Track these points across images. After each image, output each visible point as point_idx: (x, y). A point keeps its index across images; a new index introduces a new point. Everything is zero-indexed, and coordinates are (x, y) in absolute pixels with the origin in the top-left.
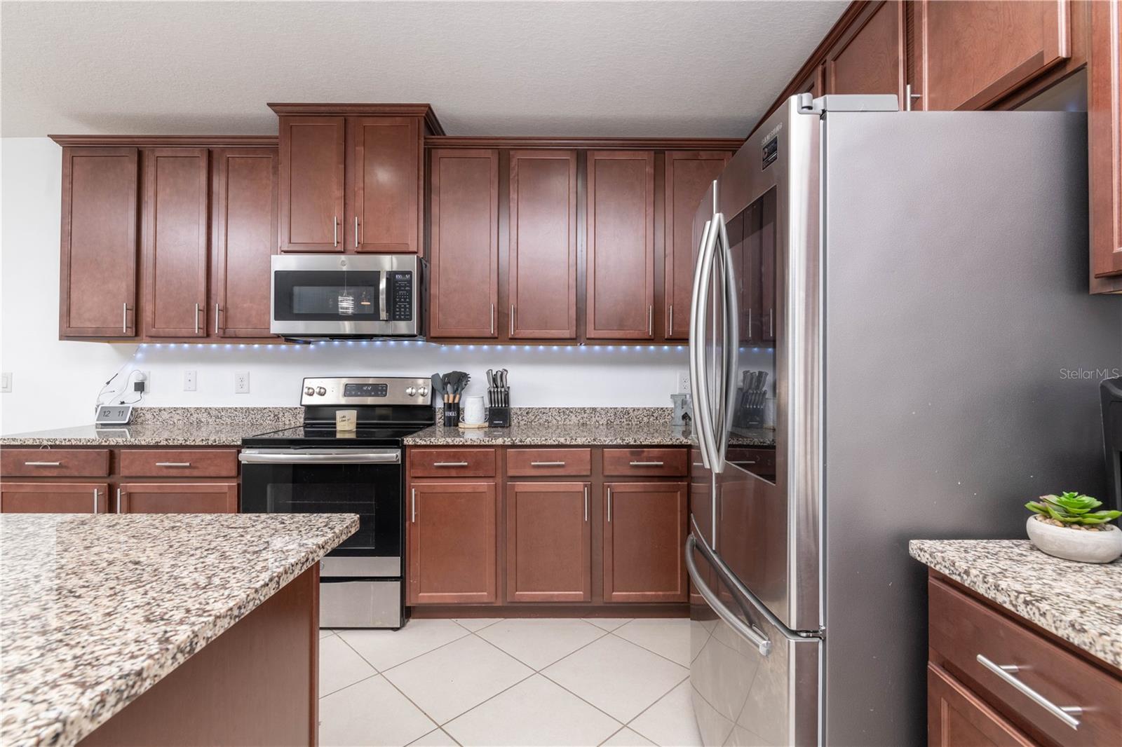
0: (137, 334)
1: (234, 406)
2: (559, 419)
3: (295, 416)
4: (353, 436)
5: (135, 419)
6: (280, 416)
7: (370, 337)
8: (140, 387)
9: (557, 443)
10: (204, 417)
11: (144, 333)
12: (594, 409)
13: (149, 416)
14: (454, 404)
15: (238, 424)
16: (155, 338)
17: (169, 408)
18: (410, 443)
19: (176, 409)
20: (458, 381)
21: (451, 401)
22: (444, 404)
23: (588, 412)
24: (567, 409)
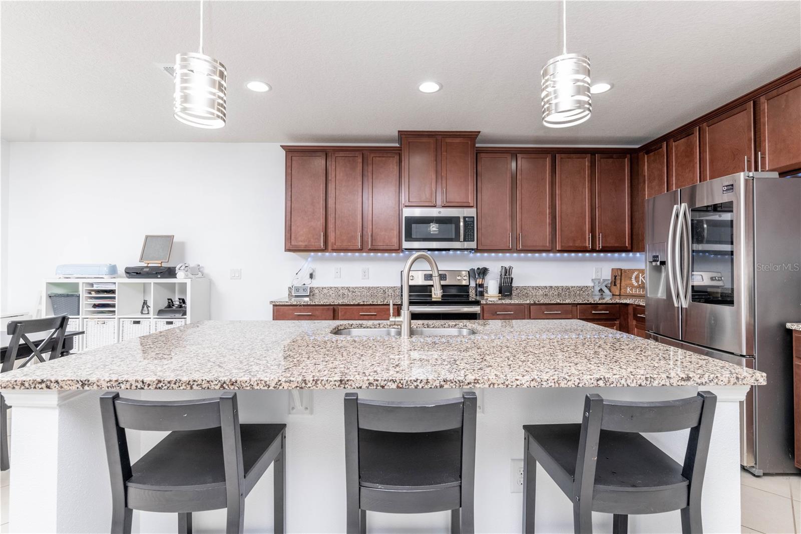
0: (326, 249)
1: (362, 286)
2: (533, 292)
3: (394, 291)
4: (440, 300)
5: (312, 293)
6: (386, 291)
7: (448, 250)
8: (311, 276)
9: (556, 302)
10: (346, 292)
11: (330, 248)
12: (551, 287)
13: (317, 291)
14: (482, 284)
15: (364, 296)
16: (334, 250)
17: (328, 287)
18: (484, 303)
19: (331, 288)
20: (483, 272)
21: (480, 283)
22: (476, 284)
23: (548, 288)
24: (537, 287)
